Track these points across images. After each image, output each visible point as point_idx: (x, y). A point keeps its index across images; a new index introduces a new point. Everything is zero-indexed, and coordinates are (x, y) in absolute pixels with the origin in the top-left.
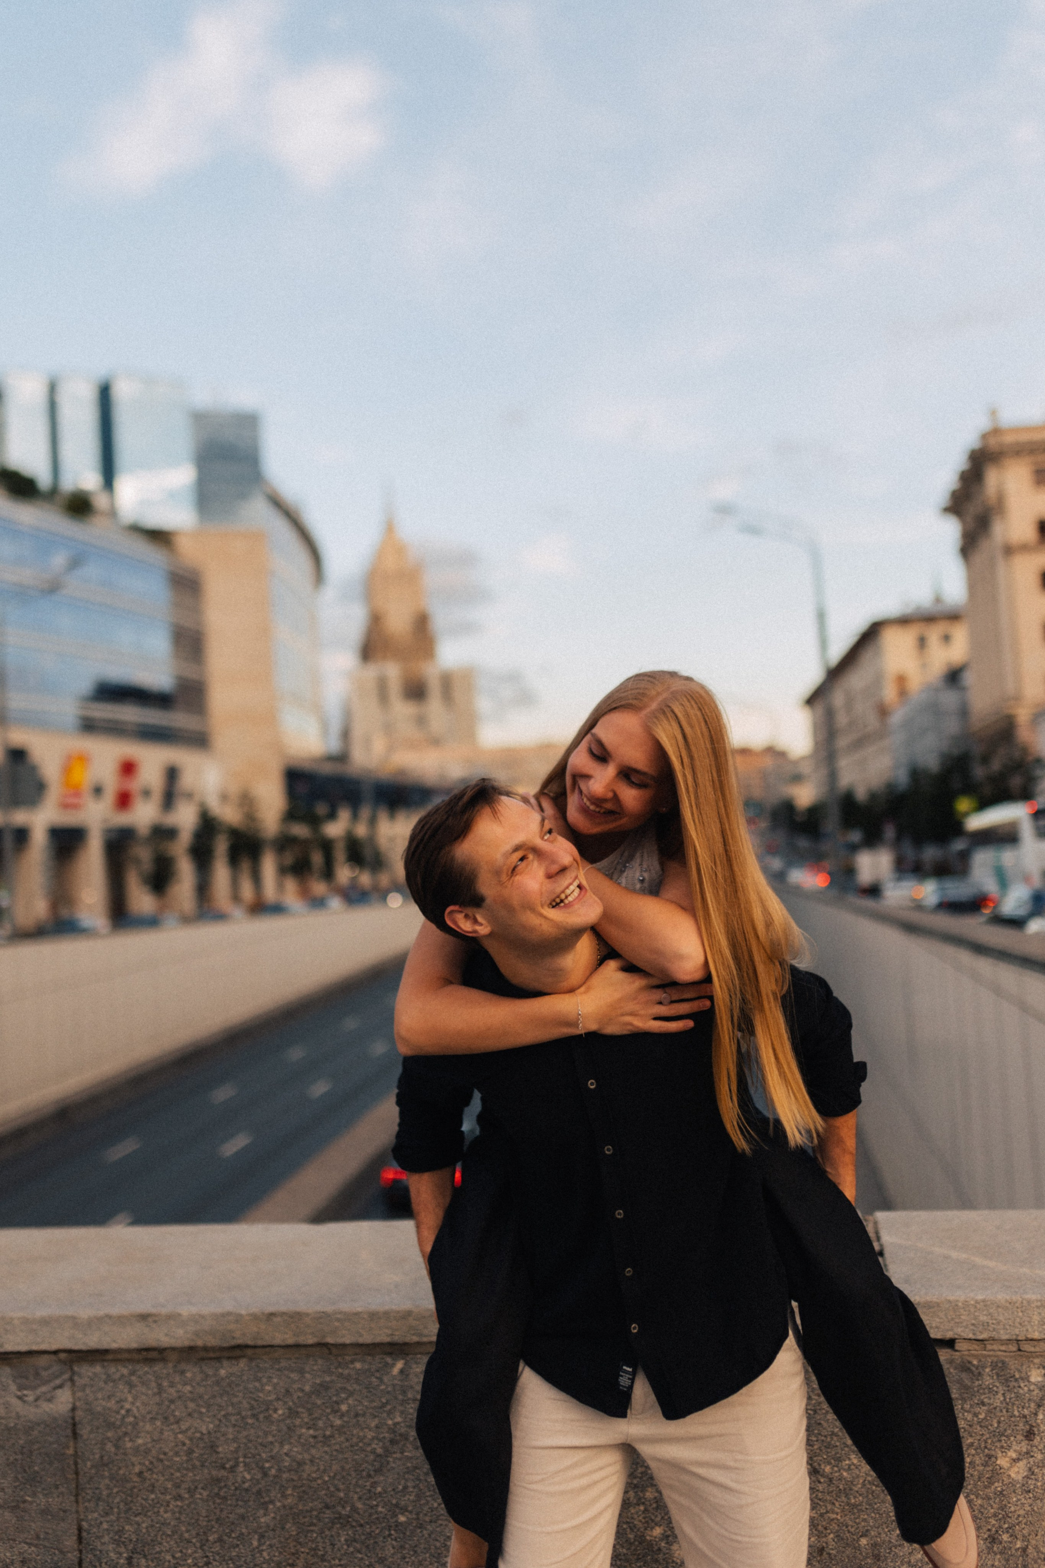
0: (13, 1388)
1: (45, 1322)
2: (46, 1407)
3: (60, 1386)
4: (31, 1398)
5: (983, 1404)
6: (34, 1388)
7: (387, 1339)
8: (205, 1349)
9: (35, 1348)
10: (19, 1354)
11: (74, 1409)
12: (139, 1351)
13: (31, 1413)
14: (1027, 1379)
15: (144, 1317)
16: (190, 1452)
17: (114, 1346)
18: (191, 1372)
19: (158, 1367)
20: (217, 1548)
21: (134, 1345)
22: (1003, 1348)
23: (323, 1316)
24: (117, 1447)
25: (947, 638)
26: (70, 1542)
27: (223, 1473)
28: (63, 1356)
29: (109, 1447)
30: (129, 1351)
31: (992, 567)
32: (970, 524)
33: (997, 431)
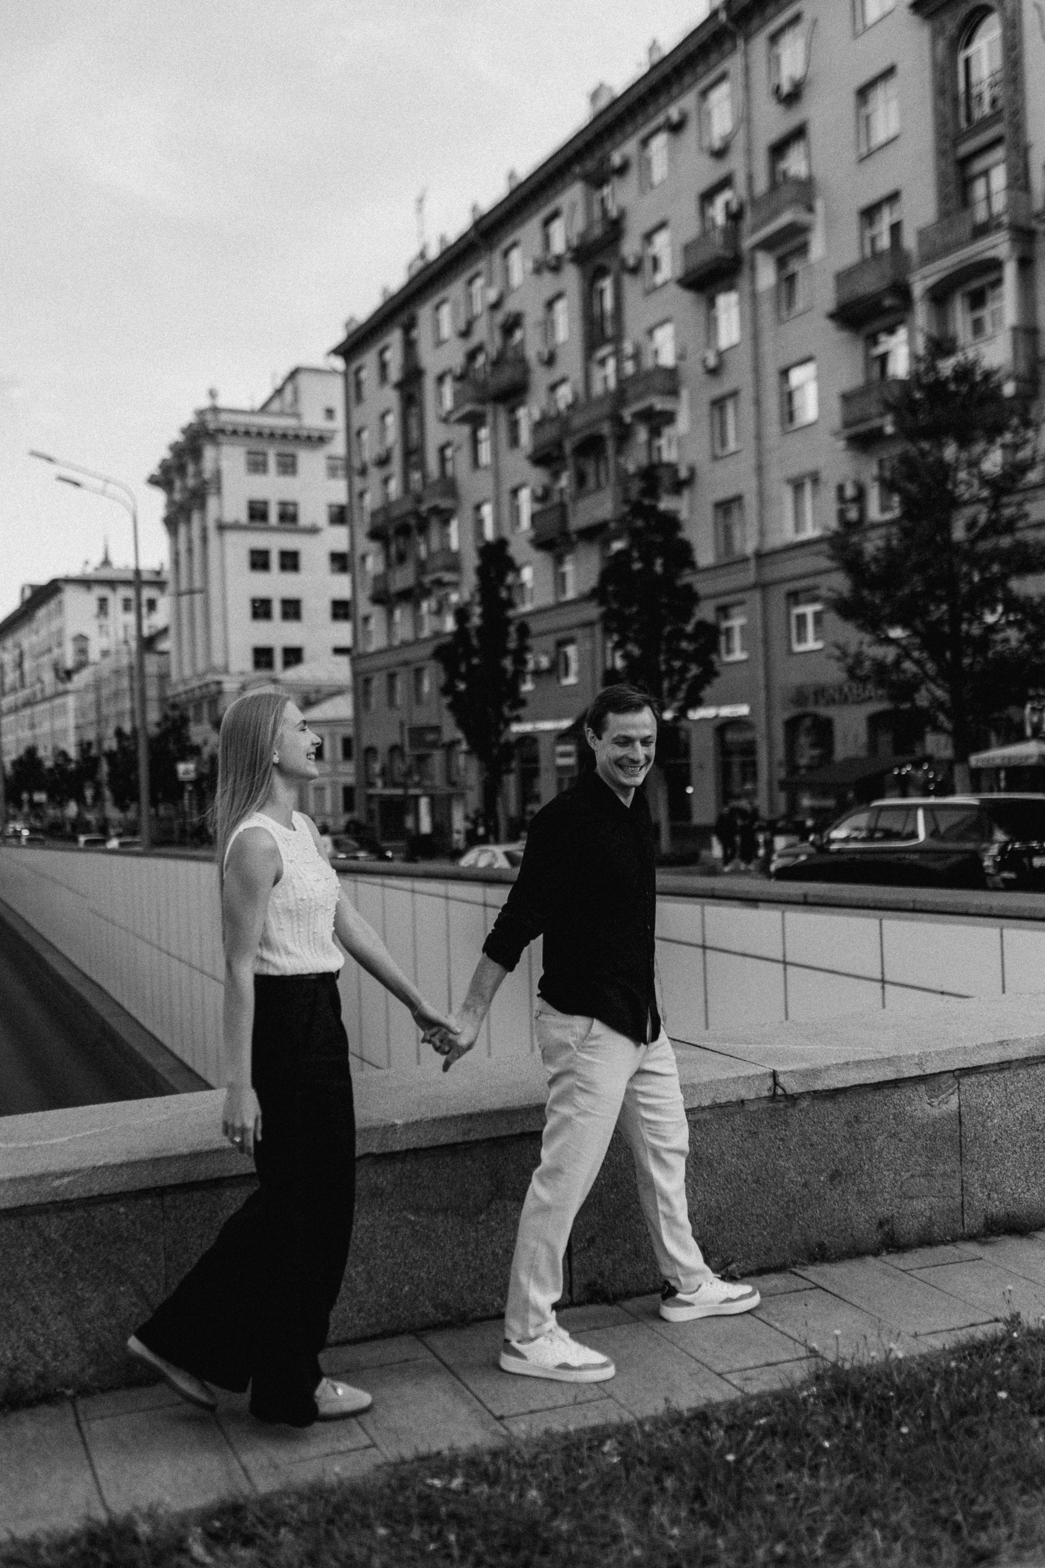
0: (926, 1098)
1: (949, 1052)
2: (944, 1107)
3: (953, 1094)
4: (936, 1104)
6: (937, 1097)
8: (1034, 1058)
9: (943, 1069)
10: (934, 1074)
11: (960, 1107)
12: (999, 1064)
13: (936, 1112)
15: (1001, 1043)
16: (1021, 1123)
17: (987, 1062)
18: (1022, 1073)
19: (1007, 1074)
20: (1034, 1180)
21: (997, 1061)
24: (983, 1126)
26: (957, 1191)
27: (1037, 1133)
28: (957, 1073)
29: (979, 1127)
30: (993, 1065)
31: (204, 539)
32: (177, 496)
33: (215, 410)
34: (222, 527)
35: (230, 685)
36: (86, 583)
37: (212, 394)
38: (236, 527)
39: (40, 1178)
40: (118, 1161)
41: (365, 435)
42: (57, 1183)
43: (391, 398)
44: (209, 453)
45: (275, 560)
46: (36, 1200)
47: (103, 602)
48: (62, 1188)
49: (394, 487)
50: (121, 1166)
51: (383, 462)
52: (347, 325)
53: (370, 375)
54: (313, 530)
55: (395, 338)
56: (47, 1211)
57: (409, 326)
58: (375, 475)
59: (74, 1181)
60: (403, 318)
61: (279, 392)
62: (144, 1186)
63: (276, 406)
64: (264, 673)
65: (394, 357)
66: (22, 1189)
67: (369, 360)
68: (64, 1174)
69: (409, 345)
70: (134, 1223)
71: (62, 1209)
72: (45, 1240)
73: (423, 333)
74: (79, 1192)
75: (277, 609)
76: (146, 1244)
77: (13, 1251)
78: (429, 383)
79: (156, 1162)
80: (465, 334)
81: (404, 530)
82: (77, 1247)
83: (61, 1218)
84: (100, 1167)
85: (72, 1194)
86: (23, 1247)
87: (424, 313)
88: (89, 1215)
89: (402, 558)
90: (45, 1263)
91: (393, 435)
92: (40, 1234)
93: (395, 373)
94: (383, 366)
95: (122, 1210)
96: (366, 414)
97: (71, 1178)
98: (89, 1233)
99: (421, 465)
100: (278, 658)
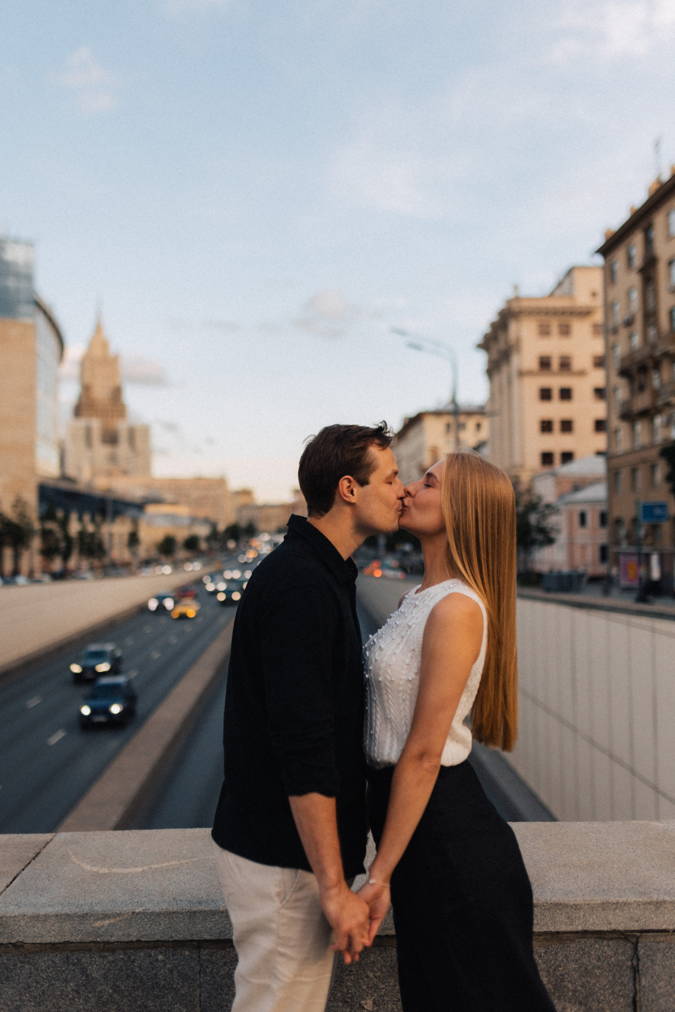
25: (478, 426)
31: (510, 383)
32: (495, 356)
33: (517, 299)
34: (522, 374)
35: (525, 477)
36: (438, 414)
37: (516, 288)
38: (530, 373)
39: (84, 916)
40: (157, 910)
41: (618, 308)
42: (98, 924)
43: (635, 279)
44: (513, 326)
45: (556, 394)
46: (78, 939)
47: (448, 426)
48: (103, 930)
49: (637, 340)
50: (159, 914)
51: (629, 323)
52: (606, 234)
53: (620, 266)
54: (582, 373)
55: (638, 239)
56: (90, 950)
57: (648, 230)
58: (623, 333)
59: (114, 925)
60: (644, 224)
61: (560, 284)
62: (180, 937)
63: (559, 293)
64: (547, 470)
65: (638, 252)
66: (67, 926)
67: (620, 256)
68: (105, 916)
69: (648, 242)
70: (171, 972)
71: (103, 951)
72: (87, 976)
73: (658, 234)
74: (117, 936)
75: (557, 426)
76: (183, 995)
77: (58, 984)
78: (662, 267)
79: (192, 914)
81: (643, 369)
82: (116, 989)
83: (104, 957)
84: (138, 913)
85: (111, 937)
86: (66, 981)
87: (659, 219)
88: (129, 957)
89: (642, 388)
90: (87, 1000)
91: (636, 304)
92: (83, 971)
93: (638, 262)
94: (629, 259)
95: (160, 957)
96: (617, 292)
97: (112, 921)
98: (128, 977)
99: (656, 324)
100: (557, 459)
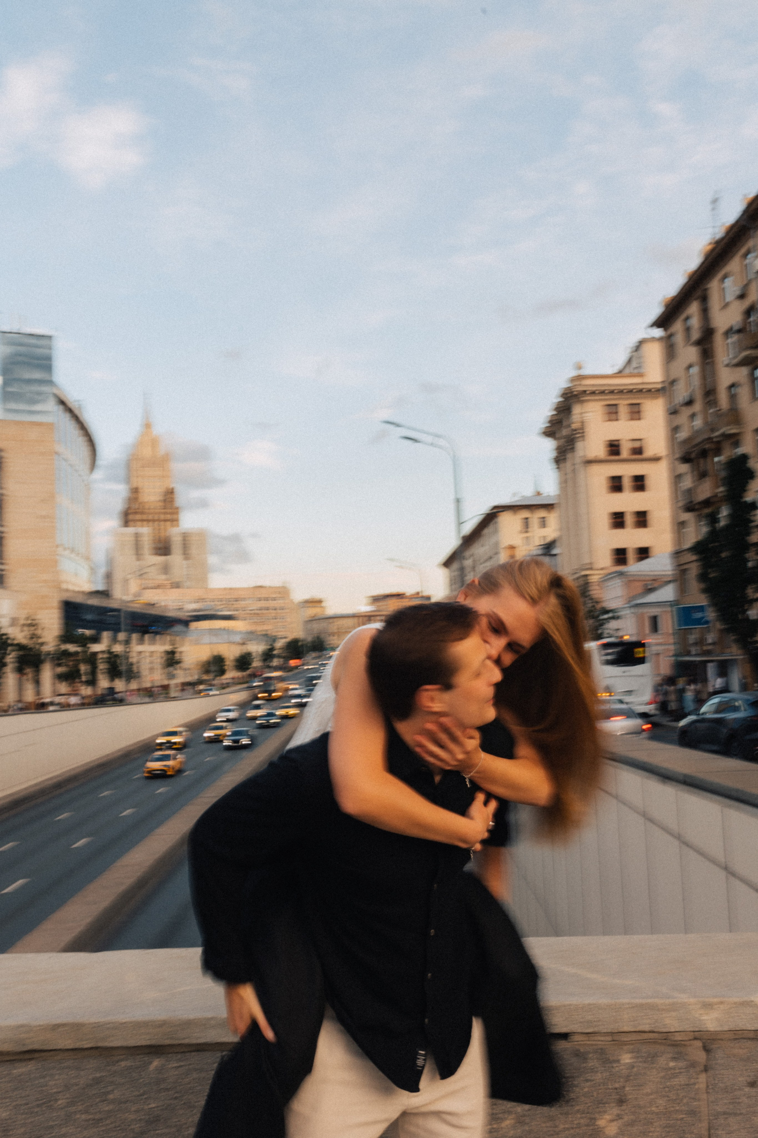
5: (587, 1081)
7: (148, 1043)
14: (618, 1061)
22: (602, 1038)
23: (98, 1026)
31: (575, 474)
32: (562, 443)
33: (582, 377)
34: (587, 462)
35: (595, 578)
36: (512, 508)
37: (580, 366)
38: (599, 461)
41: (679, 385)
43: (693, 353)
44: (577, 410)
45: (627, 483)
47: (526, 522)
49: (698, 421)
51: (689, 403)
52: (663, 304)
53: (679, 339)
55: (694, 308)
57: (704, 299)
58: (685, 413)
60: (699, 293)
61: (630, 360)
63: (627, 371)
64: (621, 568)
65: (695, 322)
67: (678, 326)
69: (705, 311)
73: (714, 302)
75: (629, 520)
78: (718, 339)
80: (742, 296)
81: (704, 454)
87: (714, 285)
89: (705, 474)
91: (696, 381)
93: (696, 335)
96: (678, 367)
99: (715, 401)
100: (631, 556)
